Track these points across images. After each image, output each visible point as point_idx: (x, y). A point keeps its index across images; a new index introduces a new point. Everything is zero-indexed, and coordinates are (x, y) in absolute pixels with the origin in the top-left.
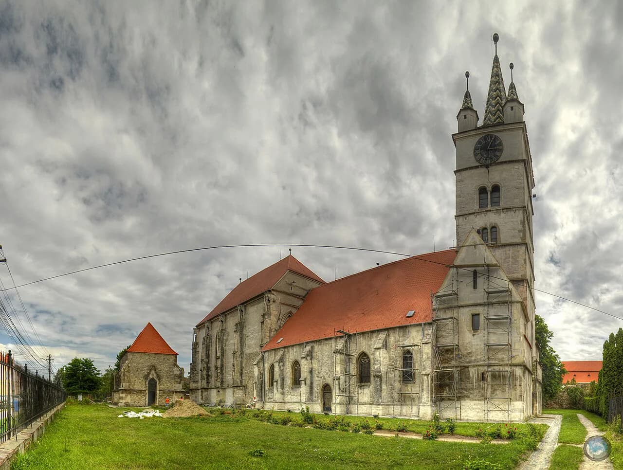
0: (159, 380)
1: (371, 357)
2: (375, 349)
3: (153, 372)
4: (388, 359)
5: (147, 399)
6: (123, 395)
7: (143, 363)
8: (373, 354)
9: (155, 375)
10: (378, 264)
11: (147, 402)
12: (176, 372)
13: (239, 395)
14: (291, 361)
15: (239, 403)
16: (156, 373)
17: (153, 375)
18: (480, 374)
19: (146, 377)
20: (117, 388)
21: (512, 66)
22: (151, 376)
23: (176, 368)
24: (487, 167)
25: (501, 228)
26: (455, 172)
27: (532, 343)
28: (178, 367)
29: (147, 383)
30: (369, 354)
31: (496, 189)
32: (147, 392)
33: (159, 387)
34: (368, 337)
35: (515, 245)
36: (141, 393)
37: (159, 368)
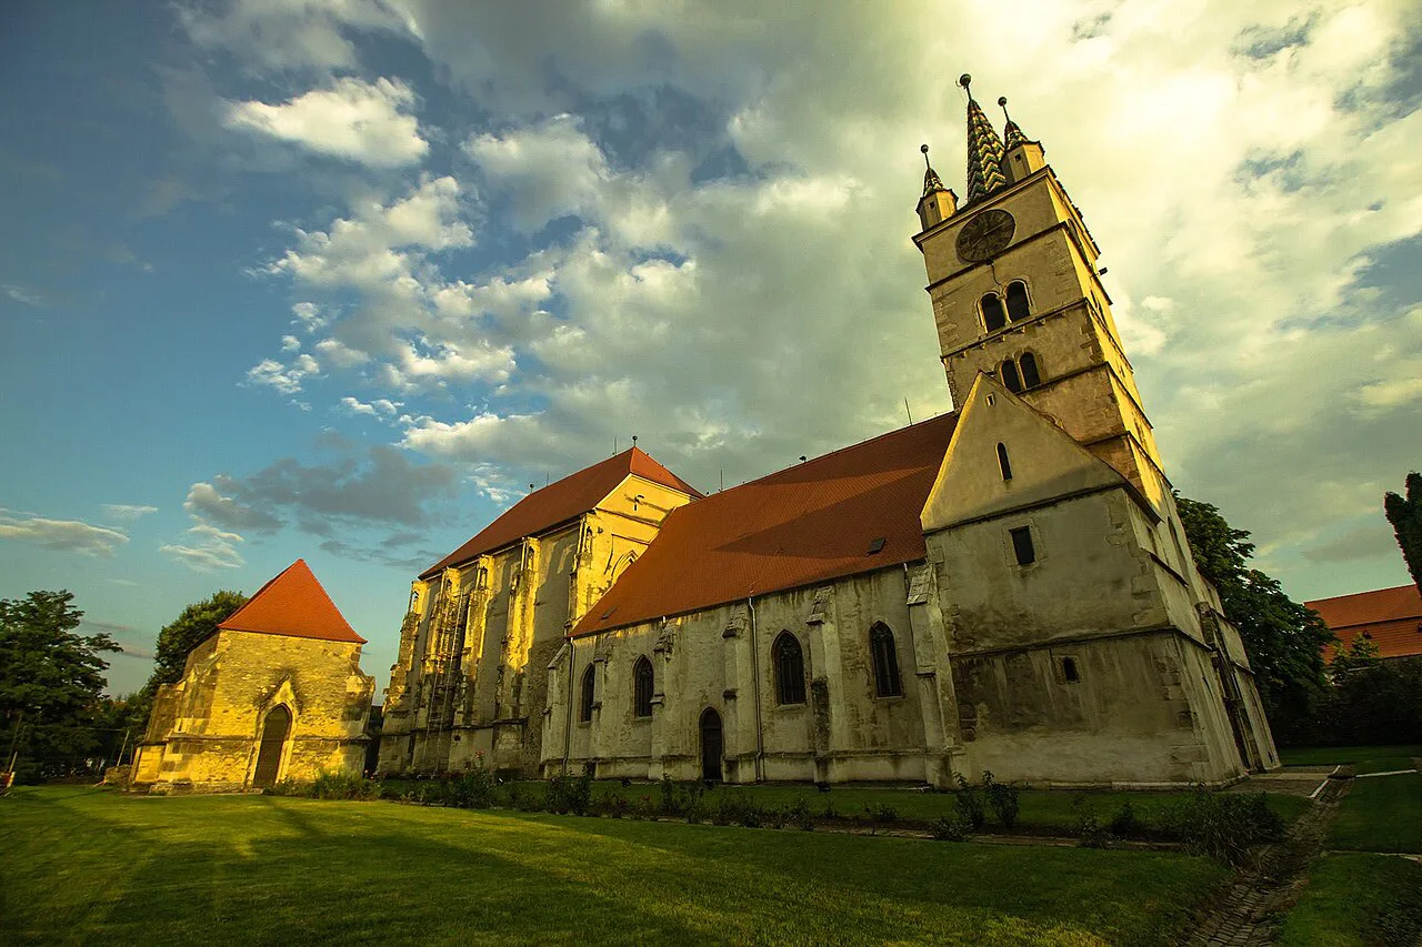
0: (300, 709)
1: (803, 643)
2: (810, 624)
3: (287, 686)
4: (838, 647)
5: (253, 769)
6: (177, 758)
7: (259, 663)
8: (806, 636)
9: (292, 697)
10: (803, 458)
11: (252, 777)
12: (353, 685)
13: (509, 747)
14: (633, 657)
15: (507, 766)
16: (294, 689)
17: (285, 695)
18: (1058, 666)
19: (262, 701)
20: (159, 735)
21: (1002, 102)
22: (278, 699)
23: (353, 678)
24: (989, 262)
25: (1041, 352)
26: (928, 289)
27: (1187, 574)
28: (359, 673)
29: (262, 719)
30: (798, 637)
31: (1016, 290)
32: (258, 744)
33: (297, 728)
34: (793, 599)
35: (1082, 373)
36: (236, 748)
37: (306, 676)
